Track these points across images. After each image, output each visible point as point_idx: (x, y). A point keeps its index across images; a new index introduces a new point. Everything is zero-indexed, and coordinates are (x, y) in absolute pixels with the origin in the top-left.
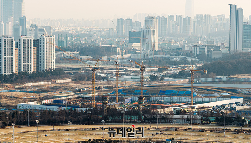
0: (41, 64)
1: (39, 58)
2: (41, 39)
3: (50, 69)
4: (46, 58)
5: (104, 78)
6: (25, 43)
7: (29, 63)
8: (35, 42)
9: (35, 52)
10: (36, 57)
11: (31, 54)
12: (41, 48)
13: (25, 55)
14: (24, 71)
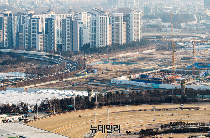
0: (130, 36)
1: (128, 30)
2: (130, 15)
3: (137, 40)
4: (134, 30)
5: (182, 47)
6: (117, 19)
7: (121, 36)
8: (125, 17)
9: (125, 26)
10: (126, 31)
11: (122, 28)
12: (130, 23)
13: (117, 29)
14: (116, 42)
